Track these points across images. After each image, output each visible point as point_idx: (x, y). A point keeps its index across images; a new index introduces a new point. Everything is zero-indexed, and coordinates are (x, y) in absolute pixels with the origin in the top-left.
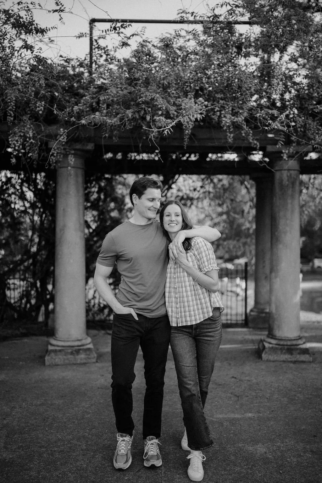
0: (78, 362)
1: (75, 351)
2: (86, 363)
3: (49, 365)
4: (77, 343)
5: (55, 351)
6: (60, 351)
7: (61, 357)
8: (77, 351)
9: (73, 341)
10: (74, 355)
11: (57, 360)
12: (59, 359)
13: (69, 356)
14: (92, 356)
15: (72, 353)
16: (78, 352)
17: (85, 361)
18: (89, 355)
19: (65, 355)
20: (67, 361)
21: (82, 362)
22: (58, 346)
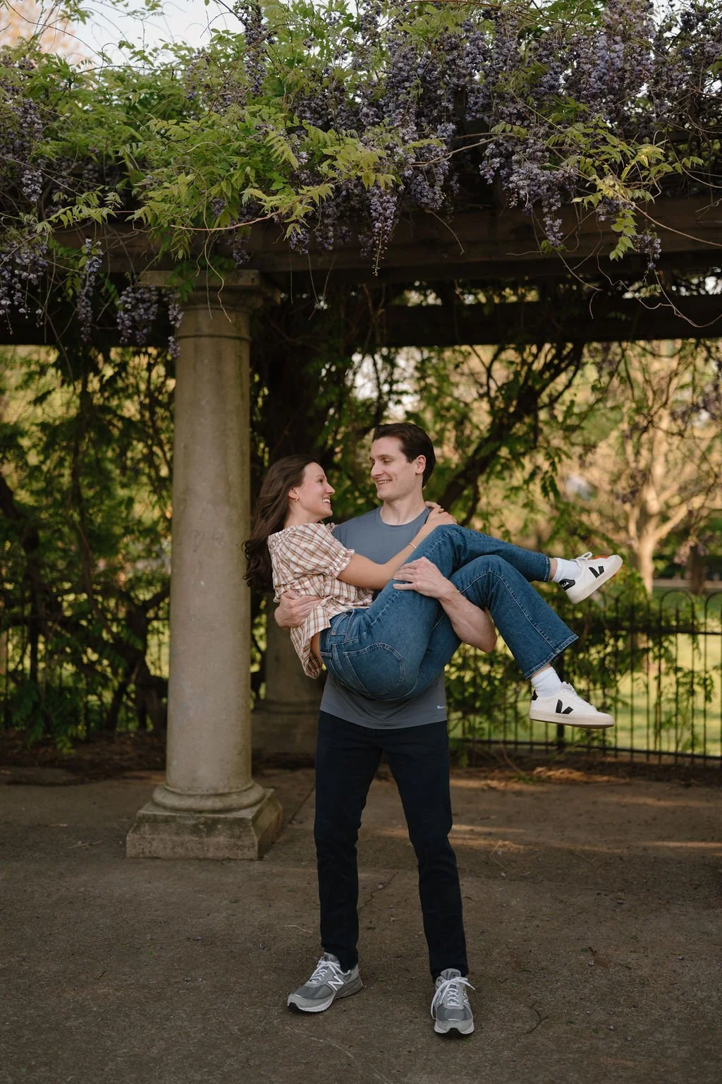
0: (210, 855)
1: (205, 824)
2: (229, 859)
3: (136, 857)
4: (209, 804)
5: (153, 821)
6: (167, 820)
7: (165, 836)
8: (208, 824)
9: (202, 796)
10: (201, 837)
11: (155, 844)
12: (161, 842)
13: (187, 837)
14: (247, 842)
15: (195, 830)
16: (211, 826)
17: (226, 853)
18: (239, 837)
19: (177, 834)
20: (180, 851)
21: (220, 854)
22: (165, 807)
